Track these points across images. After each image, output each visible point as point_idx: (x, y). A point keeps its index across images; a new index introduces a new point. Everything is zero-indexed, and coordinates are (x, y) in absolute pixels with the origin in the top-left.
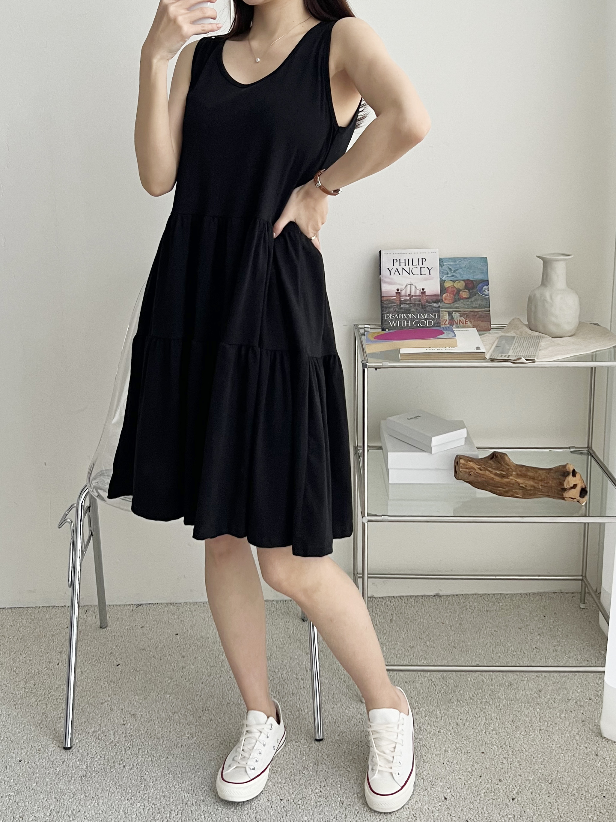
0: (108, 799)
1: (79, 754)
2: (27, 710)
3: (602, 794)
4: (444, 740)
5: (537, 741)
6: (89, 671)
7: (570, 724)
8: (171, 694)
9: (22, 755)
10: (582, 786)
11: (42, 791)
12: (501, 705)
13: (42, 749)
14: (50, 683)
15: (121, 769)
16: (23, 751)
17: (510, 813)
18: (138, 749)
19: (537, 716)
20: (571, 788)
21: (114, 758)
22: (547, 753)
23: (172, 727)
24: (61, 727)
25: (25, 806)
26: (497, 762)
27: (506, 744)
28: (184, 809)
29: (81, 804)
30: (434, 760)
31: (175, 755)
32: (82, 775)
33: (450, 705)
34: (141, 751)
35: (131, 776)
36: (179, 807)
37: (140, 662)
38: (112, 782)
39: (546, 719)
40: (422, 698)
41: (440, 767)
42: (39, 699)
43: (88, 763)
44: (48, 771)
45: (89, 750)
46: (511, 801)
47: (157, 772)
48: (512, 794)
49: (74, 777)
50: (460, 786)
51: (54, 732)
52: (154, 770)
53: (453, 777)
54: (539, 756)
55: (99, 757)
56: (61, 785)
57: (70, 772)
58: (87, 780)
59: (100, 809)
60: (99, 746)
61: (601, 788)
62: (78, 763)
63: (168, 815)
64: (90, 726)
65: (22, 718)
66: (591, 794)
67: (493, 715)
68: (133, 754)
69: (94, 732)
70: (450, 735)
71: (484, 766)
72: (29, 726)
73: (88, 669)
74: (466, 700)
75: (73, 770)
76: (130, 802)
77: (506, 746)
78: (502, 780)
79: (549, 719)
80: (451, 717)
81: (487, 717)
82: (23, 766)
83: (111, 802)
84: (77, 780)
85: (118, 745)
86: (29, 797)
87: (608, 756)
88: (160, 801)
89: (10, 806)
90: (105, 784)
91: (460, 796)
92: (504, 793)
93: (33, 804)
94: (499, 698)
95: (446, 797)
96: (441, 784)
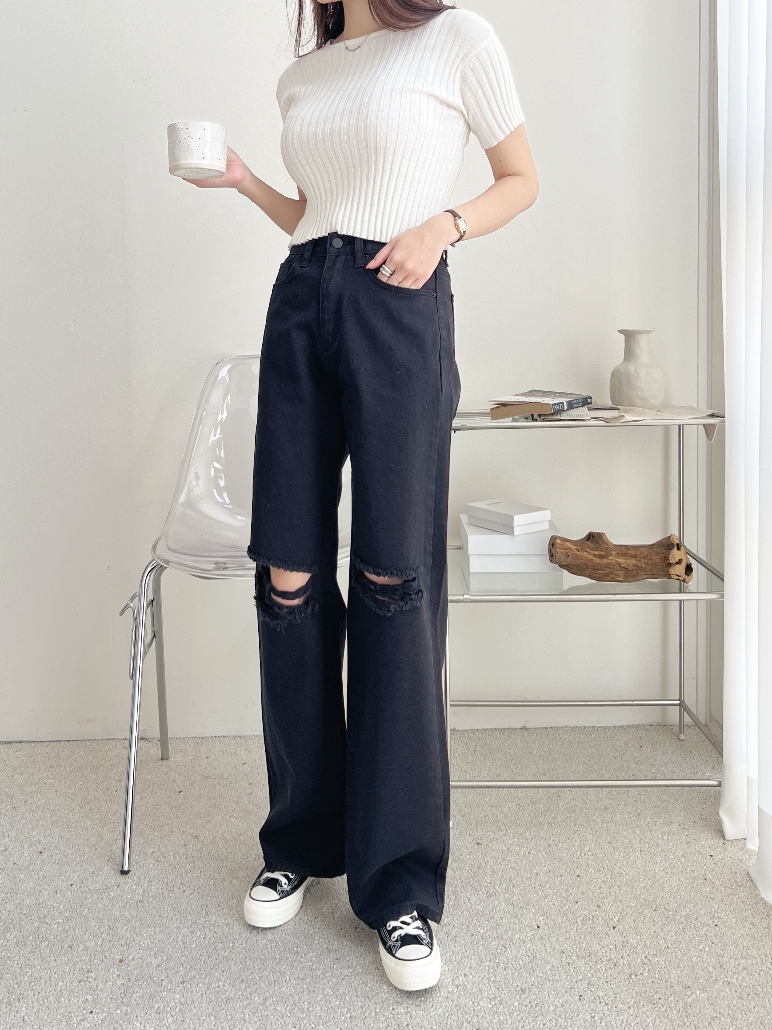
0: (166, 927)
1: (135, 877)
2: (82, 833)
3: (713, 922)
4: (535, 862)
5: (638, 863)
6: (149, 797)
7: (673, 845)
8: (236, 818)
9: (75, 878)
10: (690, 913)
11: (94, 918)
12: (596, 827)
13: (96, 871)
14: (107, 808)
15: (181, 893)
16: (75, 874)
17: (611, 944)
18: (199, 871)
19: (637, 837)
20: (678, 915)
21: (174, 882)
22: (649, 877)
23: (237, 847)
24: (117, 848)
25: (75, 934)
26: (595, 886)
27: (604, 866)
28: (248, 938)
29: (136, 932)
30: (525, 884)
31: (240, 879)
32: (138, 901)
33: (540, 828)
34: (202, 874)
35: (191, 901)
36: (243, 936)
37: (204, 788)
38: (170, 908)
39: (647, 840)
40: (510, 821)
41: (531, 892)
42: (95, 823)
43: (145, 887)
44: (101, 896)
45: (147, 873)
46: (612, 929)
47: (220, 897)
48: (613, 922)
49: (129, 902)
50: (554, 913)
51: (110, 853)
52: (216, 895)
53: (547, 903)
54: (641, 880)
55: (157, 880)
56: (115, 911)
57: (125, 897)
58: (144, 906)
59: (156, 938)
60: (157, 869)
61: (712, 915)
62: (134, 887)
63: (231, 945)
64: (148, 847)
65: (75, 840)
66: (701, 922)
67: (588, 837)
68: (194, 877)
69: (153, 853)
70: (541, 856)
71: (580, 891)
72: (83, 847)
73: (148, 795)
74: (558, 822)
75: (129, 895)
76: (190, 930)
77: (604, 868)
78: (601, 905)
79: (651, 840)
80: (542, 838)
81: (581, 838)
82: (74, 891)
83: (169, 930)
84: (132, 906)
85: (178, 867)
86: (80, 924)
87: (718, 881)
88: (222, 930)
89: (59, 934)
90: (163, 910)
91: (555, 924)
92: (603, 921)
93: (83, 932)
94: (594, 821)
95: (539, 925)
96: (533, 911)
